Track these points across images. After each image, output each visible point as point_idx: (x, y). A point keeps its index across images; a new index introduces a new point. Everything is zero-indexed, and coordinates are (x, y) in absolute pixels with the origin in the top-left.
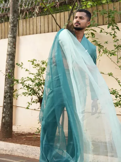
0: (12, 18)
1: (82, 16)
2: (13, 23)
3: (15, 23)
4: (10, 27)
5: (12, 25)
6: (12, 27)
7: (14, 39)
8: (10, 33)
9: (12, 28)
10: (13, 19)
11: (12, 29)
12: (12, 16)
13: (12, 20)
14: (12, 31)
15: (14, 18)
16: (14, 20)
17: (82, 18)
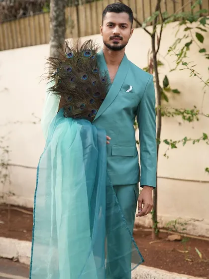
0: (55, 9)
1: (124, 22)
2: (56, 18)
3: (60, 18)
4: (51, 26)
5: (54, 23)
6: (56, 26)
7: (60, 50)
8: (52, 38)
9: (55, 28)
10: (55, 12)
11: (56, 31)
12: (54, 5)
13: (54, 14)
14: (56, 34)
15: (58, 9)
16: (58, 13)
17: (125, 25)
